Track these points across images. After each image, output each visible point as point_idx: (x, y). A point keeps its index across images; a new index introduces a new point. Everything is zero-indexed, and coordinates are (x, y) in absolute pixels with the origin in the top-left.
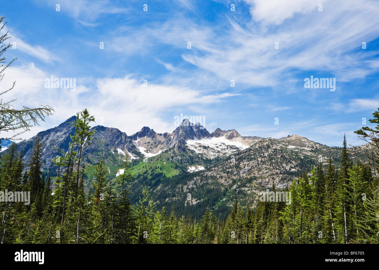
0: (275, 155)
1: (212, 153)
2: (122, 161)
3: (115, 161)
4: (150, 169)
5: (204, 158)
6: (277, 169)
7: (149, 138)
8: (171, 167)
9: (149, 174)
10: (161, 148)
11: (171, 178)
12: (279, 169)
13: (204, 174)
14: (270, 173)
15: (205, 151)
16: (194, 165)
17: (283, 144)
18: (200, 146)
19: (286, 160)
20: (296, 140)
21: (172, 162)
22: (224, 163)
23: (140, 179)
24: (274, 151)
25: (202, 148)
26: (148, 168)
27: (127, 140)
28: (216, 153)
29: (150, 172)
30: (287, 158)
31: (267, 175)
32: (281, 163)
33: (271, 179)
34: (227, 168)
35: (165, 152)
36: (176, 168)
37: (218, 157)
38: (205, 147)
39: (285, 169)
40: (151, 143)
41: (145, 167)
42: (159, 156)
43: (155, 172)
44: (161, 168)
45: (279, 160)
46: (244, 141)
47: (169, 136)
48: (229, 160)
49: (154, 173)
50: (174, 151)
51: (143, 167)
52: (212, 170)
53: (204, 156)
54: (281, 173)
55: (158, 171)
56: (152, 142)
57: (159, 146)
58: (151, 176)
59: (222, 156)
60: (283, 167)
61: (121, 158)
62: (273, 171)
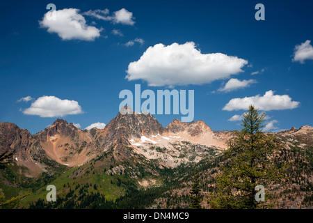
0: (285, 159)
1: (171, 159)
2: (24, 178)
3: (11, 177)
4: (77, 188)
5: (161, 167)
6: (293, 182)
7: (67, 138)
8: (112, 183)
9: (75, 196)
10: (89, 153)
11: (114, 202)
12: (297, 182)
13: (171, 193)
14: (283, 189)
15: (161, 155)
16: (146, 179)
17: (290, 142)
18: (152, 148)
19: (306, 168)
20: (308, 134)
21: (112, 175)
22: (201, 174)
23: (62, 206)
24: (282, 153)
25: (154, 151)
26: (73, 188)
27: (30, 141)
28: (177, 159)
29: (77, 193)
30: (306, 165)
31: (278, 192)
32: (299, 173)
33: (287, 199)
34: (207, 182)
35: (99, 159)
36: (119, 185)
37: (182, 164)
38: (159, 150)
39: (308, 183)
40: (70, 146)
41: (66, 184)
42: (89, 166)
43: (87, 194)
44: (95, 185)
45: (294, 168)
46: (218, 138)
47: (99, 133)
48: (209, 170)
49: (85, 195)
50: (113, 157)
51: (64, 186)
52: (184, 186)
53: (160, 164)
54: (302, 189)
55: (91, 190)
56: (71, 143)
57: (84, 149)
58: (79, 199)
59: (188, 163)
60: (303, 179)
61: (23, 172)
62: (288, 185)
